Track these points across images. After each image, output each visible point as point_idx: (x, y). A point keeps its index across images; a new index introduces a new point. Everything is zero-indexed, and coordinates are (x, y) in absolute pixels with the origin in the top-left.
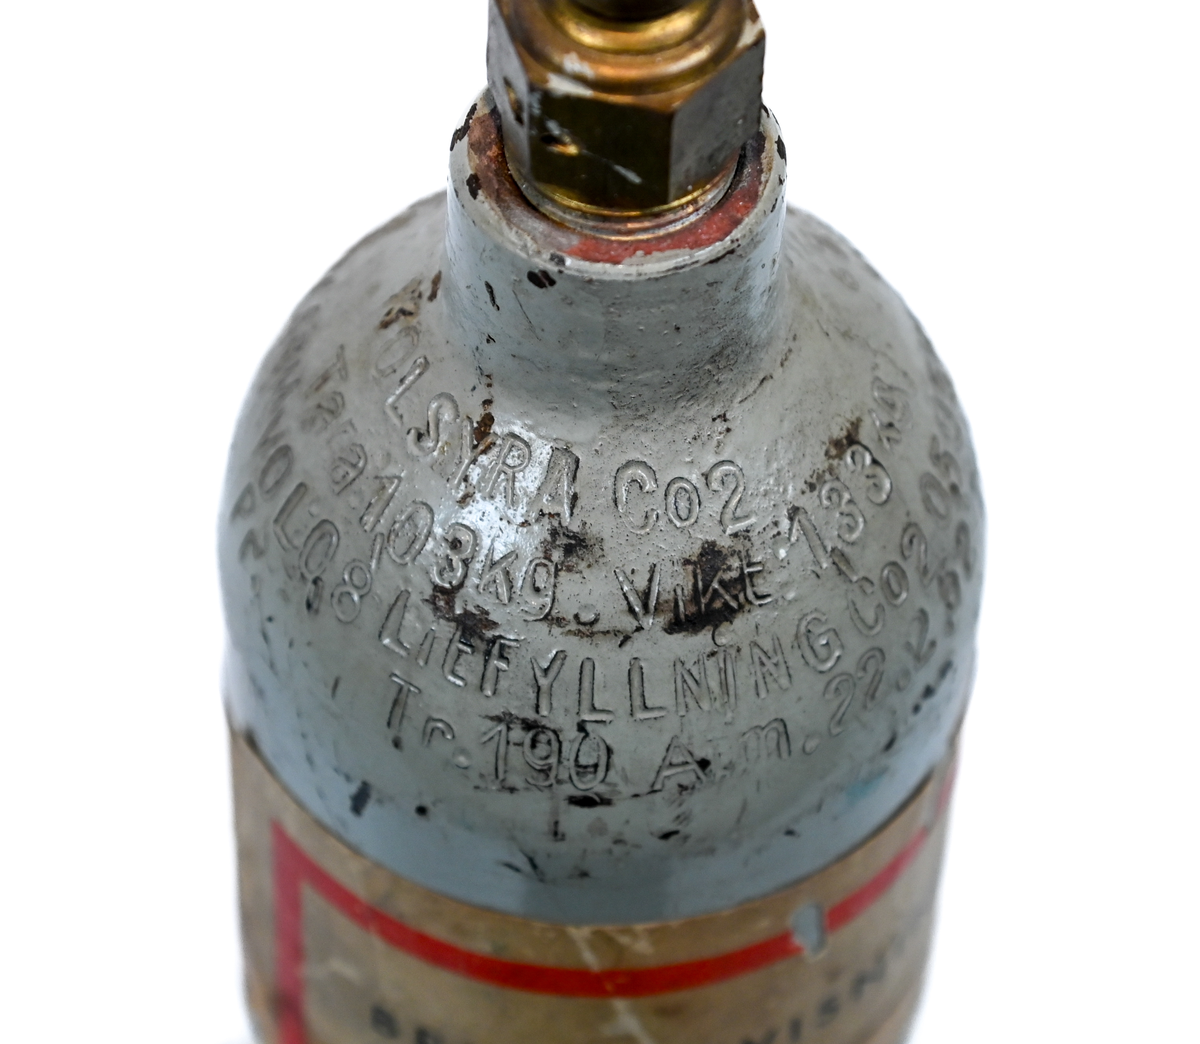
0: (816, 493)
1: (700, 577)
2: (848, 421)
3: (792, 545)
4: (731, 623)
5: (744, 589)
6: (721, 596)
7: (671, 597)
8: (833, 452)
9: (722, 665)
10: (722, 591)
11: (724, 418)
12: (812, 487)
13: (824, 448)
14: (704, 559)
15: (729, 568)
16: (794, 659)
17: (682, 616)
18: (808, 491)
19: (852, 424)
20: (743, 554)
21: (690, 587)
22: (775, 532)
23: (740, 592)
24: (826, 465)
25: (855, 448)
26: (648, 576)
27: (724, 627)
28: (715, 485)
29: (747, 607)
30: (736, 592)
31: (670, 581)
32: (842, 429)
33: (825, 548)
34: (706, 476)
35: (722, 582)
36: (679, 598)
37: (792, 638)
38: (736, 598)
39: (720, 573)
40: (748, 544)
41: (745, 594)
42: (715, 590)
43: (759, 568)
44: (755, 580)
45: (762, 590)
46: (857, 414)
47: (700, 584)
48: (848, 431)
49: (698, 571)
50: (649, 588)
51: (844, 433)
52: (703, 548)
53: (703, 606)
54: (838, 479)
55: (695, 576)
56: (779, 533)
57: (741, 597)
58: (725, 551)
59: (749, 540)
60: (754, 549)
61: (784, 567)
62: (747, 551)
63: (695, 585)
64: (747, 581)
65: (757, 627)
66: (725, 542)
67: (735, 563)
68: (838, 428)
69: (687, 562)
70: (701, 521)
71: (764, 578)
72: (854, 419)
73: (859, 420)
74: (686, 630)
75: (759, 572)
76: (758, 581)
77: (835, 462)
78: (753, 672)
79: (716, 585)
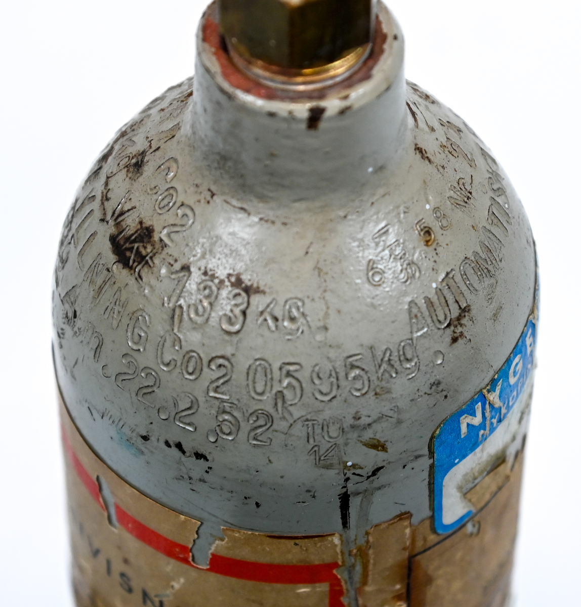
0: (203, 278)
1: (136, 235)
2: (258, 283)
3: (170, 277)
4: (123, 268)
5: (139, 263)
6: (132, 252)
7: (124, 227)
8: (233, 279)
9: (107, 279)
10: (134, 251)
11: (213, 195)
12: (205, 273)
13: (231, 272)
14: (145, 231)
15: (145, 248)
16: (125, 321)
17: (117, 239)
18: (202, 271)
19: (258, 288)
20: (155, 251)
21: (131, 233)
22: (172, 262)
23: (137, 262)
24: (222, 277)
25: (244, 294)
26: (130, 208)
27: (120, 266)
28: (180, 212)
29: (132, 271)
30: (136, 260)
31: (130, 221)
32: (250, 280)
33: (178, 300)
34: (182, 205)
35: (138, 248)
36: (125, 231)
37: (132, 312)
38: (134, 261)
39: (141, 244)
40: (160, 251)
41: (137, 266)
42: (133, 248)
43: (152, 265)
44: (146, 266)
45: (143, 274)
46: (267, 290)
47: (133, 237)
48: (252, 285)
49: (139, 232)
50: (125, 213)
51: (249, 284)
52: (150, 226)
53: (125, 247)
54: (219, 289)
55: (136, 232)
56: (172, 265)
57: (136, 264)
58: (152, 240)
59: (162, 250)
60: (159, 256)
61: (158, 280)
62: (157, 252)
63: (132, 235)
64: (143, 263)
65: (127, 285)
66: (156, 237)
67: (149, 249)
68: (249, 277)
69: (141, 223)
70: (161, 216)
71: (148, 271)
72: (262, 288)
73: (264, 292)
74: (113, 246)
75: (150, 266)
76: (146, 269)
77: (227, 283)
78: (111, 301)
79: (136, 245)
